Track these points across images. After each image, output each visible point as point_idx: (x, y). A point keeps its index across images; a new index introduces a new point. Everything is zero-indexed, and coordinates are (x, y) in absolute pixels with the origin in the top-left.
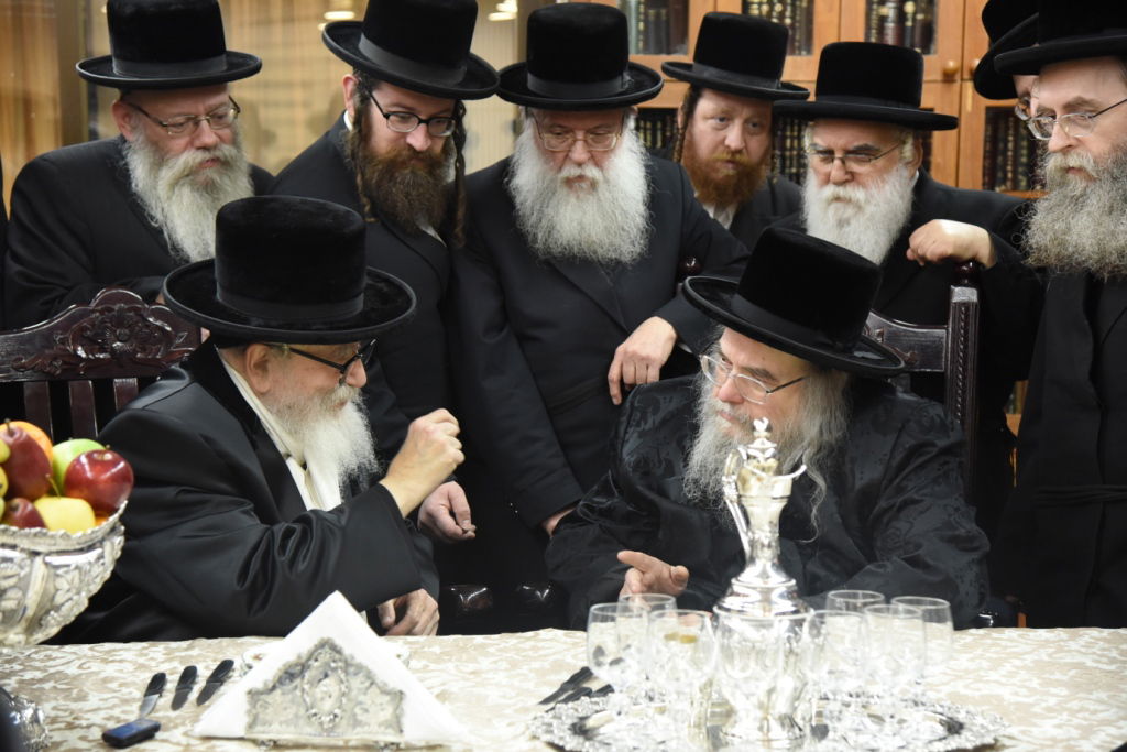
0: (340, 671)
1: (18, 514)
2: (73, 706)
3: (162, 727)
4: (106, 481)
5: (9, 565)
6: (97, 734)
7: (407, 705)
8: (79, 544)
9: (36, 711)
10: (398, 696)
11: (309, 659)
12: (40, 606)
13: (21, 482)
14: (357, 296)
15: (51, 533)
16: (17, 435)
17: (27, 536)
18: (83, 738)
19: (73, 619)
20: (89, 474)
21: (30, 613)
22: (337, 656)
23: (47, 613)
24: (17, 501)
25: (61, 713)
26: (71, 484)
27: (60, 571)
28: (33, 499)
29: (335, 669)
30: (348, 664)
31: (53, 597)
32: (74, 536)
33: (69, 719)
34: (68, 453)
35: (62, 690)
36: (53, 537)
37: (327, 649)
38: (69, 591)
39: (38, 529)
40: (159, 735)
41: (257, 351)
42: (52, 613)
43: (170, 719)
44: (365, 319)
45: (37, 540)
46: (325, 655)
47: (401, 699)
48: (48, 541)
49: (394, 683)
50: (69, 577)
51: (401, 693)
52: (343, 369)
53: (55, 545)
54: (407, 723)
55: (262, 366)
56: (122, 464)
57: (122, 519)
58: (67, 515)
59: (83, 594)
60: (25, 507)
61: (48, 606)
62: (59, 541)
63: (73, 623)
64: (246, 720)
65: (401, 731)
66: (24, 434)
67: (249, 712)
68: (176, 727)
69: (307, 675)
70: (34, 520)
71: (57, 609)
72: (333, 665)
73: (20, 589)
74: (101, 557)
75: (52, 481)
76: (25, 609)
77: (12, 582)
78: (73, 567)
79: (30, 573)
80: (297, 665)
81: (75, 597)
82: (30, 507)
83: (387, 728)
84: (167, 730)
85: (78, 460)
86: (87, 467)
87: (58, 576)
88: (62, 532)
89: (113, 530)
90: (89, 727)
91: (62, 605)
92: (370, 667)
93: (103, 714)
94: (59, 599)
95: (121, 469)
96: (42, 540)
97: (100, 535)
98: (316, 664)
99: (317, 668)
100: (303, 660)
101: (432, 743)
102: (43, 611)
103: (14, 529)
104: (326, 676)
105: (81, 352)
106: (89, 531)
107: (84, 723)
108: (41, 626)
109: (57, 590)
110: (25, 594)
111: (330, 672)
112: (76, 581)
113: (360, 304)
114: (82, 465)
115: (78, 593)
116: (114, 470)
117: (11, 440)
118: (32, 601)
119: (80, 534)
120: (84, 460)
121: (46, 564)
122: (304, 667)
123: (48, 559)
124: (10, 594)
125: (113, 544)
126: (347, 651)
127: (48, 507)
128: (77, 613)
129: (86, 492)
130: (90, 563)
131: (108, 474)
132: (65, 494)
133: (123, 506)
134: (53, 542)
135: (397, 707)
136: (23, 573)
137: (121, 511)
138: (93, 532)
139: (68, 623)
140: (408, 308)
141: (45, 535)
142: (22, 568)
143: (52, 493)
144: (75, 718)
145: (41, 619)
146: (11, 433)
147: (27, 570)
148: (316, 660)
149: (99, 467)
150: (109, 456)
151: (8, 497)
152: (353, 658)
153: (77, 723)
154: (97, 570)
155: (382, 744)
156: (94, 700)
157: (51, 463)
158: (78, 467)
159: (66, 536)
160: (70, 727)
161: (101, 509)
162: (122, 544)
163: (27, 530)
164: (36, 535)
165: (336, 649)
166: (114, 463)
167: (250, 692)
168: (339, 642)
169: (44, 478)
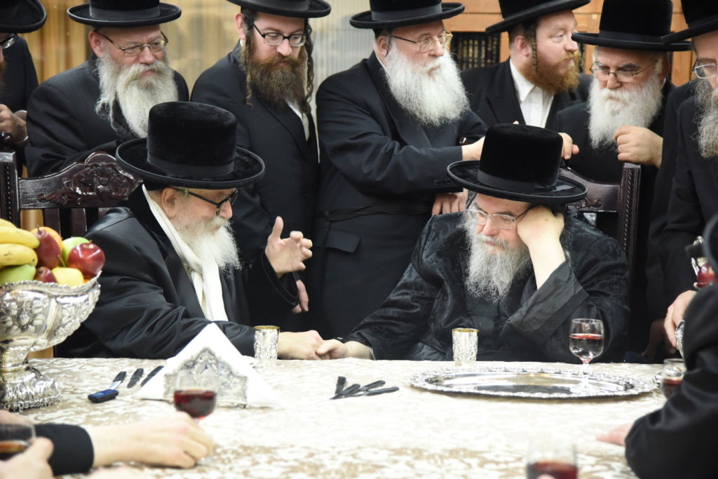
0: (213, 365)
1: (42, 275)
2: (74, 384)
3: (120, 394)
4: (90, 260)
5: (38, 301)
6: (86, 396)
7: (249, 384)
8: (75, 292)
9: (54, 382)
10: (244, 379)
11: (197, 359)
12: (54, 324)
13: (45, 259)
14: (230, 163)
15: (59, 286)
16: (43, 234)
17: (47, 286)
18: (79, 398)
19: (72, 332)
20: (81, 256)
21: (49, 328)
22: (212, 357)
23: (58, 328)
24: (42, 269)
25: (68, 387)
26: (72, 261)
27: (65, 306)
28: (51, 268)
29: (211, 364)
30: (217, 362)
31: (61, 320)
32: (72, 288)
33: (72, 390)
34: (71, 244)
35: (69, 378)
36: (60, 288)
37: (207, 353)
38: (70, 317)
39: (53, 283)
40: (117, 397)
41: (169, 192)
42: (61, 328)
43: (125, 392)
44: (235, 176)
45: (52, 289)
46: (206, 356)
47: (246, 380)
48: (58, 290)
49: (242, 373)
50: (70, 309)
51: (246, 377)
52: (219, 205)
53: (62, 292)
54: (248, 393)
55: (171, 201)
56: (99, 251)
57: (98, 280)
58: (69, 277)
59: (78, 319)
60: (46, 272)
61: (59, 324)
62: (64, 290)
63: (73, 335)
64: (163, 390)
65: (246, 398)
66: (47, 233)
67: (165, 386)
68: (128, 395)
69: (196, 366)
70: (51, 279)
71: (64, 326)
72: (210, 361)
73: (44, 314)
74: (87, 300)
75: (61, 259)
76: (46, 327)
77: (40, 310)
78: (71, 304)
79: (49, 306)
80: (191, 361)
81: (73, 321)
82: (49, 272)
83: (238, 396)
84: (123, 395)
85: (75, 249)
86: (80, 253)
87: (63, 308)
88: (65, 285)
89: (94, 286)
90: (82, 393)
91: (66, 324)
92: (230, 363)
93: (90, 388)
94: (65, 320)
95: (98, 254)
96: (55, 289)
97: (87, 288)
98: (201, 361)
99: (202, 364)
100: (194, 359)
101: (264, 405)
102: (56, 328)
103: (41, 282)
104: (206, 368)
105: (78, 191)
106: (80, 286)
107: (79, 392)
108: (55, 335)
109: (63, 316)
110: (46, 317)
111: (208, 366)
112: (73, 312)
113: (231, 168)
114: (78, 251)
115: (75, 318)
116: (94, 254)
117: (40, 236)
118: (50, 323)
119: (75, 287)
120: (78, 248)
121: (57, 302)
122: (195, 363)
123: (59, 299)
124: (39, 317)
125: (93, 294)
126: (217, 355)
127: (58, 272)
128: (74, 330)
129: (79, 265)
130: (80, 303)
131: (91, 256)
132: (67, 266)
133: (99, 273)
134: (61, 290)
135: (244, 384)
136: (45, 306)
137: (98, 276)
138: (83, 287)
139: (70, 335)
140: (260, 171)
141: (56, 286)
142: (45, 303)
143: (61, 265)
144: (75, 389)
145: (55, 331)
146: (40, 233)
147: (47, 304)
148: (201, 359)
149: (86, 252)
150: (92, 246)
151: (38, 267)
152: (220, 358)
153: (76, 391)
154: (84, 307)
155: (236, 405)
156: (86, 382)
157: (61, 250)
158: (75, 252)
159: (68, 288)
160: (72, 393)
161: (87, 275)
162: (99, 294)
163: (47, 283)
164: (52, 286)
165: (211, 353)
166: (94, 250)
167: (166, 375)
168: (213, 350)
169: (57, 257)
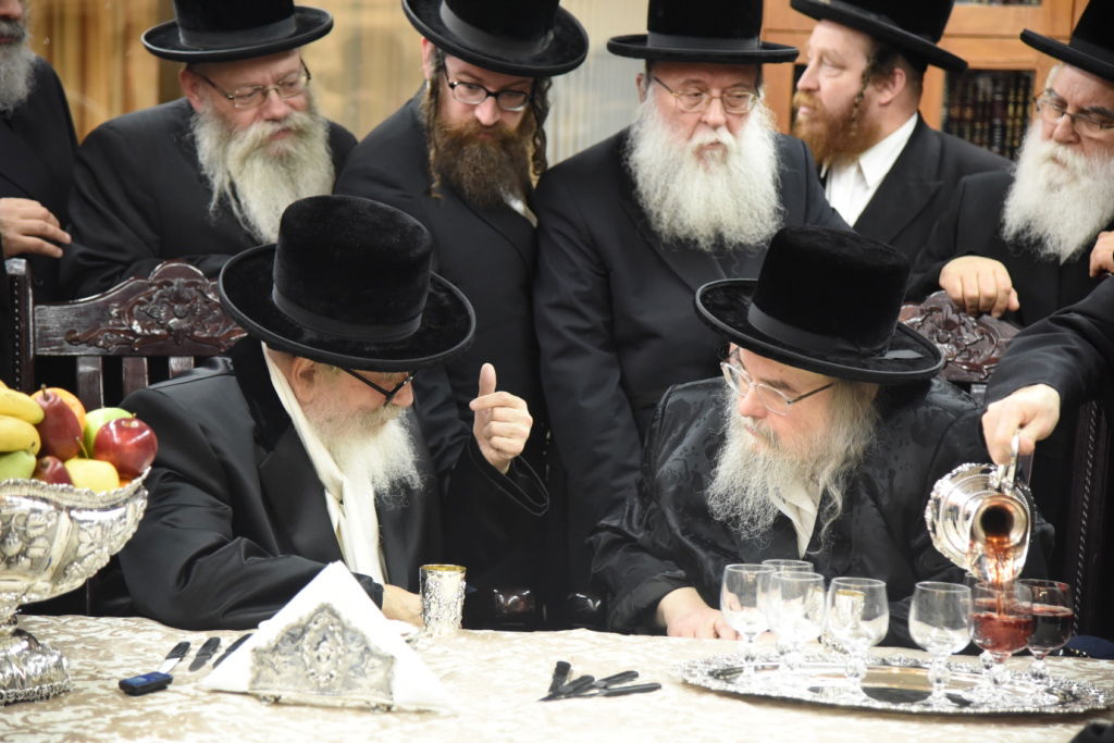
0: (337, 635)
1: (48, 471)
2: (98, 663)
3: (174, 681)
4: (131, 447)
5: (38, 515)
6: (115, 684)
7: (398, 669)
8: (102, 502)
9: (61, 657)
10: (390, 660)
11: (309, 622)
12: (65, 556)
13: (53, 442)
14: (415, 316)
15: (76, 490)
16: (52, 400)
17: (55, 491)
18: (104, 687)
19: (95, 572)
20: (116, 440)
21: (55, 563)
22: (335, 621)
23: (71, 563)
24: (48, 459)
25: (86, 668)
26: (98, 448)
27: (84, 526)
28: (64, 460)
29: (333, 633)
30: (344, 629)
31: (77, 548)
32: (98, 495)
33: (93, 673)
34: (100, 420)
35: (92, 651)
36: (78, 493)
37: (326, 612)
38: (92, 544)
39: (65, 485)
40: (170, 687)
42: (76, 564)
43: (184, 677)
45: (64, 495)
46: (324, 619)
47: (392, 663)
48: (74, 497)
49: (386, 650)
50: (92, 532)
51: (392, 657)
52: (389, 395)
53: (80, 501)
54: (396, 686)
55: (308, 375)
56: (147, 433)
57: (145, 483)
58: (93, 476)
59: (106, 549)
60: (55, 465)
61: (72, 557)
62: (85, 498)
64: (250, 676)
65: (391, 693)
66: (58, 400)
67: (252, 669)
68: (189, 682)
69: (307, 636)
70: (63, 477)
71: (80, 560)
72: (331, 628)
73: (47, 538)
74: (124, 516)
75: (81, 444)
76: (50, 560)
77: (40, 531)
78: (95, 523)
79: (57, 524)
80: (298, 627)
81: (97, 551)
82: (59, 465)
83: (378, 690)
84: (179, 683)
85: (107, 426)
86: (114, 433)
87: (82, 529)
88: (87, 489)
89: (136, 492)
90: (109, 679)
91: (85, 557)
92: (365, 633)
93: (124, 670)
94: (82, 551)
95: (146, 437)
96: (68, 496)
97: (123, 496)
98: (316, 627)
99: (317, 631)
100: (304, 622)
101: (422, 708)
102: (67, 563)
103: (44, 483)
104: (325, 639)
105: (137, 327)
106: (113, 492)
107: (106, 676)
108: (65, 575)
109: (80, 543)
110: (51, 544)
111: (328, 636)
112: (99, 536)
114: (111, 431)
115: (101, 548)
116: (139, 437)
117: (46, 404)
118: (57, 554)
119: (104, 493)
120: (113, 427)
121: (71, 518)
122: (305, 630)
123: (73, 513)
124: (37, 543)
125: (135, 506)
126: (345, 617)
127: (75, 467)
128: (99, 568)
129: (112, 456)
130: (112, 521)
131: (134, 441)
132: (92, 456)
133: (147, 471)
134: (78, 498)
135: (389, 670)
136: (49, 525)
137: (144, 476)
138: (116, 493)
139: (91, 576)
141: (71, 491)
142: (49, 520)
143: (81, 455)
144: (98, 672)
145: (65, 569)
146: (46, 398)
147: (54, 521)
148: (316, 623)
149: (125, 434)
150: (135, 424)
151: (40, 456)
152: (349, 622)
153: (99, 675)
154: (118, 528)
155: (374, 705)
156: (118, 660)
157: (83, 429)
158: (107, 433)
159: (90, 494)
160: (93, 678)
161: (125, 473)
163: (55, 485)
164: (63, 490)
165: (333, 613)
166: (140, 431)
167: (254, 650)
168: (337, 607)
169: (75, 440)
